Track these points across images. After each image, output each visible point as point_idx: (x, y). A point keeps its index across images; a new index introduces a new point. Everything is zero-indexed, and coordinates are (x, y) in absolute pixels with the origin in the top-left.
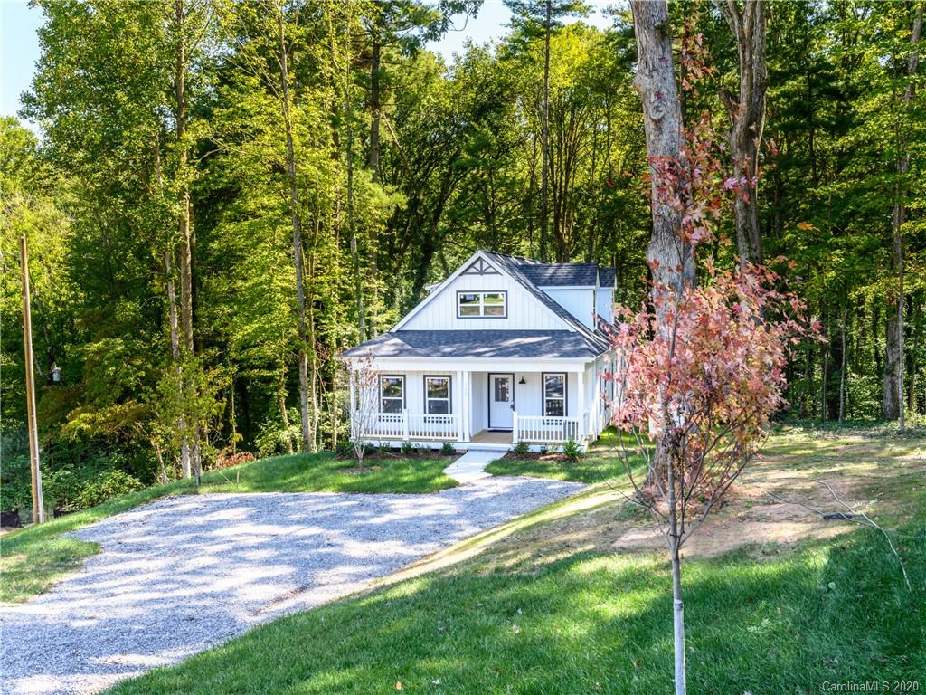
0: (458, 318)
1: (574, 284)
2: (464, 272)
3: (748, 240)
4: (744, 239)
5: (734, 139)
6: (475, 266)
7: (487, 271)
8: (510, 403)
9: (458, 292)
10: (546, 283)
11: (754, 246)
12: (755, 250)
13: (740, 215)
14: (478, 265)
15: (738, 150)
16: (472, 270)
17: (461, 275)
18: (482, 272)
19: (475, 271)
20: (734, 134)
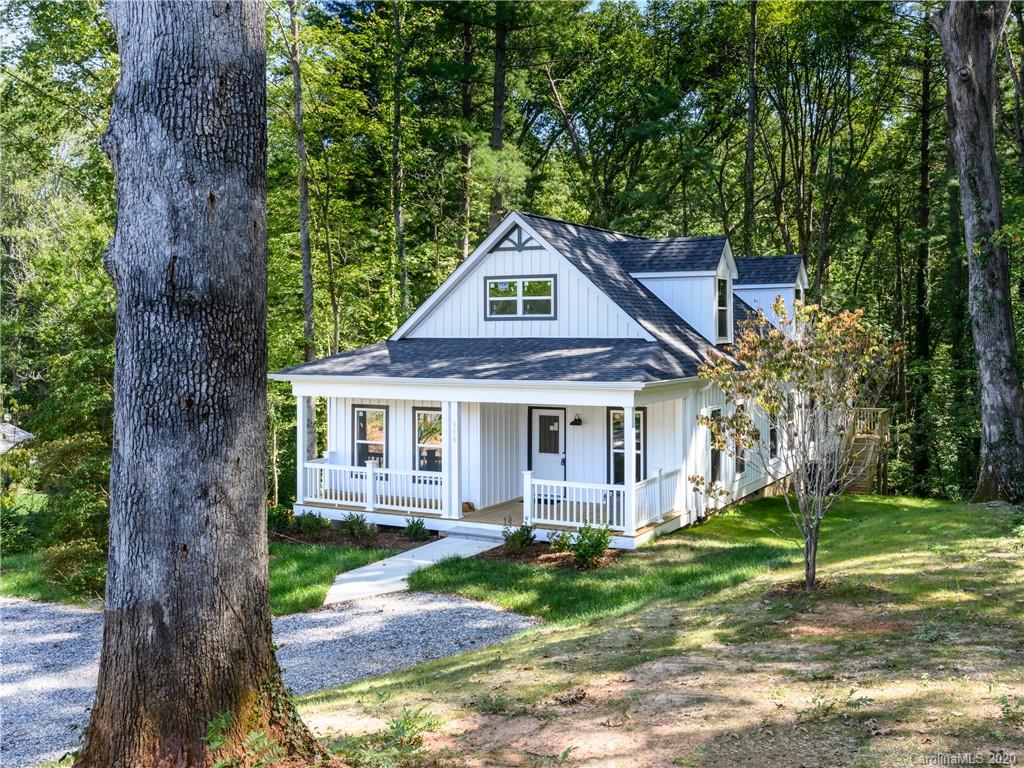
0: (486, 319)
1: (683, 268)
2: (496, 248)
3: (976, 194)
4: (969, 191)
5: (947, 27)
6: (510, 237)
7: (528, 245)
8: (561, 456)
9: (486, 279)
10: (642, 269)
11: (986, 203)
12: (989, 211)
13: (963, 153)
14: (514, 236)
15: (954, 45)
16: (507, 244)
17: (491, 252)
18: (520, 247)
19: (511, 245)
20: (947, 19)
